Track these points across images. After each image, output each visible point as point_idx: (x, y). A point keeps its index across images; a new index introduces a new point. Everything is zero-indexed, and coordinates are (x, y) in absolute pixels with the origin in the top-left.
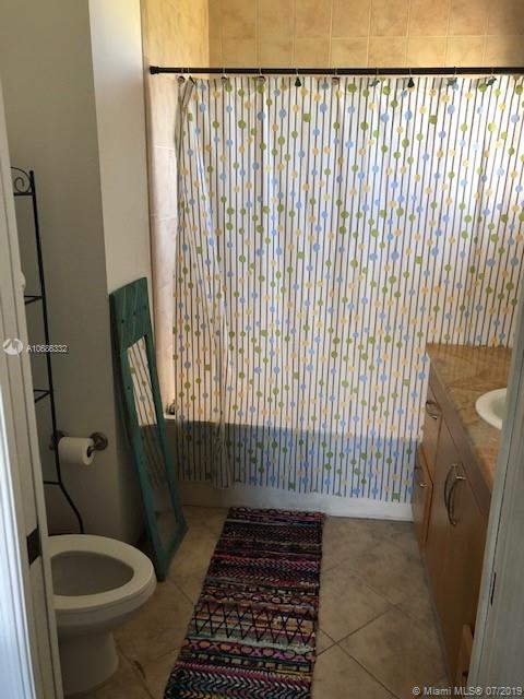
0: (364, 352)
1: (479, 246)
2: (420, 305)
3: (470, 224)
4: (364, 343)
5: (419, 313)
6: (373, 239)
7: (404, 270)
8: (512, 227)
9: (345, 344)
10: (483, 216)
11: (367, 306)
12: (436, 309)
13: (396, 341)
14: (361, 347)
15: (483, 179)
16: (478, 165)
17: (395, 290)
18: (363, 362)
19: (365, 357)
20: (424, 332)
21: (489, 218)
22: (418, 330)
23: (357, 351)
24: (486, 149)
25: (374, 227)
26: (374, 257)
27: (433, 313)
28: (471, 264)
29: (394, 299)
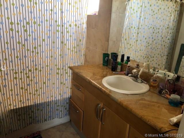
0: (28, 75)
1: (63, 35)
2: (46, 56)
3: (60, 27)
4: (27, 72)
5: (46, 59)
6: (25, 33)
7: (39, 44)
8: (73, 28)
9: (20, 74)
10: (64, 25)
11: (27, 58)
12: (52, 57)
13: (39, 69)
14: (26, 74)
15: (62, 12)
16: (60, 8)
17: (37, 51)
18: (28, 79)
19: (28, 77)
20: (49, 65)
21: (66, 25)
22: (46, 64)
23: (25, 75)
24: (62, 2)
25: (25, 28)
26: (27, 40)
27: (51, 58)
28: (62, 41)
29: (37, 55)
